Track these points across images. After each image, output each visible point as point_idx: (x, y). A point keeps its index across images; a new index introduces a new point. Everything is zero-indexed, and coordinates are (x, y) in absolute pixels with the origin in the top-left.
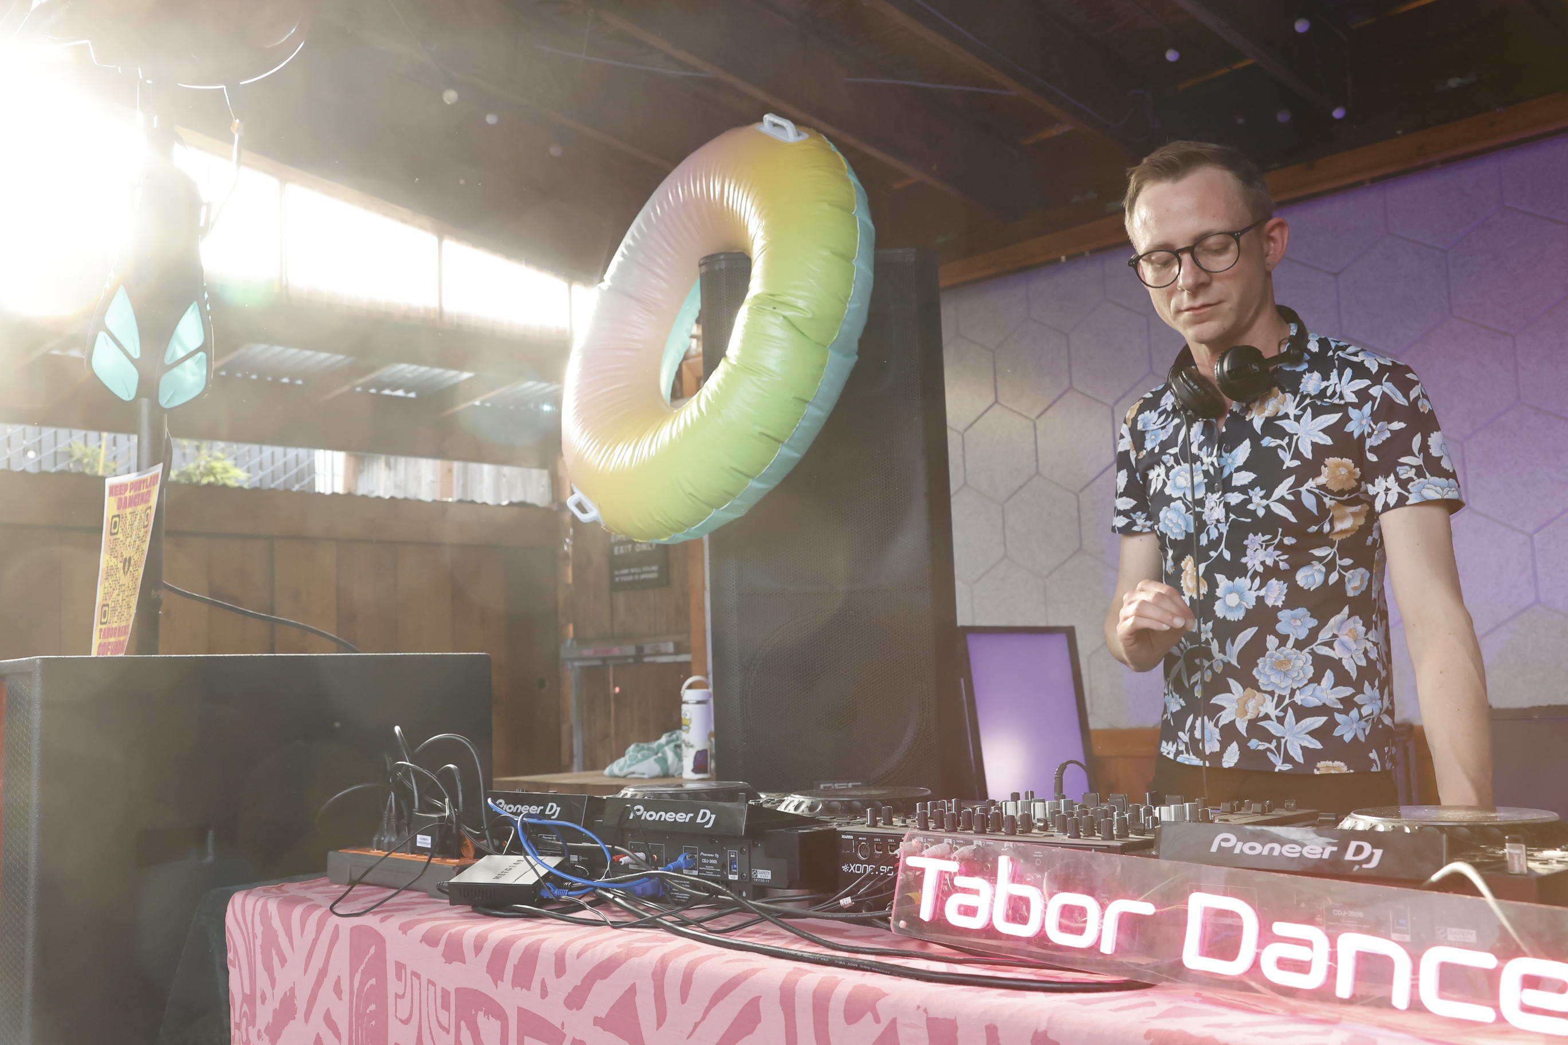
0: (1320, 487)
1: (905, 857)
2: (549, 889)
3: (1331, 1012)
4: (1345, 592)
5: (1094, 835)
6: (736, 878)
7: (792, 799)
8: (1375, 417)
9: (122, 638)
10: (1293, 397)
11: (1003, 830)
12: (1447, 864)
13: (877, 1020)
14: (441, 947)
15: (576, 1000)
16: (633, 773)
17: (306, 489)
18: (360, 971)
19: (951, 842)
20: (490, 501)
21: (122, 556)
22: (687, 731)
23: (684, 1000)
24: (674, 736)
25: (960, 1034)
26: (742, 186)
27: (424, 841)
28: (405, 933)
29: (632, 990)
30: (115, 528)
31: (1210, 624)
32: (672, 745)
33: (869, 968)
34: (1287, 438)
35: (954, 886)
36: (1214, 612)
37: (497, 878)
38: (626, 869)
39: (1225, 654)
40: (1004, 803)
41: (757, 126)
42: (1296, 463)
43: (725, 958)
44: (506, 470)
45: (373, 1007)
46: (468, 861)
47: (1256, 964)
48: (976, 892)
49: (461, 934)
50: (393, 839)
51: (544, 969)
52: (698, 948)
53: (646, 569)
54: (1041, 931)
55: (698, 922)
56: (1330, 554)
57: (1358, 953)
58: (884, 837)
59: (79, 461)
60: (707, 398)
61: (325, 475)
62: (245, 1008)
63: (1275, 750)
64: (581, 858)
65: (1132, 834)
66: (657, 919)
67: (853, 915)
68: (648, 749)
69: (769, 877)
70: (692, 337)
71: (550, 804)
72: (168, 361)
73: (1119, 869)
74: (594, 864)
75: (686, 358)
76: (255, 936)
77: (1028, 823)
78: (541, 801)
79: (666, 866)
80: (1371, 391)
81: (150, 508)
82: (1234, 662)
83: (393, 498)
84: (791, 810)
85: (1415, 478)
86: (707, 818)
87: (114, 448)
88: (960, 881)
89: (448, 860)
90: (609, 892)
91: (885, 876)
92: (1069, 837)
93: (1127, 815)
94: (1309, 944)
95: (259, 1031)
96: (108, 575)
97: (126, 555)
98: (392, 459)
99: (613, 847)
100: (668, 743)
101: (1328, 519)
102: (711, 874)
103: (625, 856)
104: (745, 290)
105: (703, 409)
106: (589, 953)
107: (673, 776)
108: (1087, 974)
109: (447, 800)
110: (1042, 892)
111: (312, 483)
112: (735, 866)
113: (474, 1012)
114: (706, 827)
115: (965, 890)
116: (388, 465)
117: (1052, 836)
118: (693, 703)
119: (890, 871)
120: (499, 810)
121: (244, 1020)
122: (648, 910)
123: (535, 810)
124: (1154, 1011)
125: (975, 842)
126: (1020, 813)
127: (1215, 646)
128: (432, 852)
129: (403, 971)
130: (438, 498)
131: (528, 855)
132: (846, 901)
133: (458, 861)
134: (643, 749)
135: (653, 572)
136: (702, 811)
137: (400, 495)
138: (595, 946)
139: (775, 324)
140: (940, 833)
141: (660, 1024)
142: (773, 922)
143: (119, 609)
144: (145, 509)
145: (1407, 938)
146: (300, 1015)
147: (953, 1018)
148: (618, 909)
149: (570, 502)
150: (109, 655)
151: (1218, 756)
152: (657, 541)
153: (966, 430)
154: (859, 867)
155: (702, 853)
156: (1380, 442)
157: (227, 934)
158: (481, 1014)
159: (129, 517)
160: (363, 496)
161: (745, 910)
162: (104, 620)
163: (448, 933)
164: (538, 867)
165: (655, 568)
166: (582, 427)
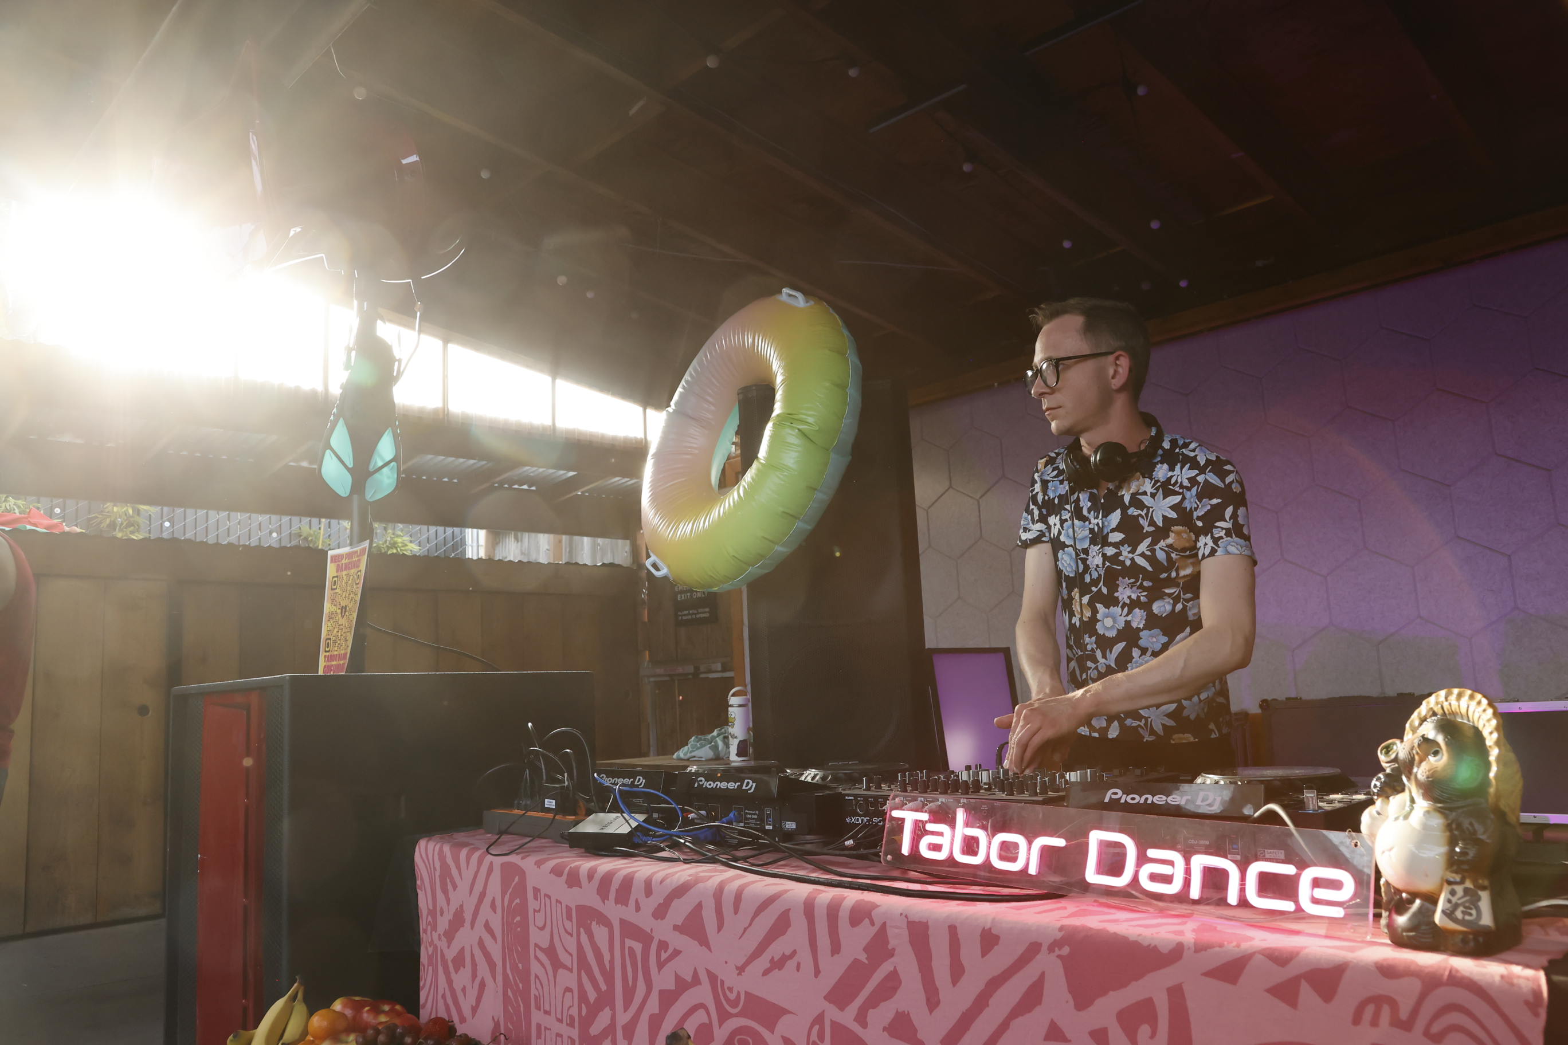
0: (1170, 546)
1: (891, 811)
2: (639, 836)
3: (1186, 909)
4: (1187, 617)
5: (1024, 793)
6: (771, 828)
7: (810, 772)
8: (1200, 497)
9: (342, 662)
10: (1150, 481)
11: (960, 791)
12: (1264, 805)
13: (872, 923)
14: (565, 877)
15: (660, 913)
16: (694, 757)
17: (460, 556)
18: (508, 893)
19: (923, 800)
20: (589, 563)
21: (340, 605)
22: (733, 727)
23: (736, 912)
24: (723, 730)
25: (930, 932)
26: (767, 338)
27: (550, 803)
28: (539, 867)
29: (699, 906)
30: (334, 585)
31: (1094, 638)
32: (722, 736)
33: (866, 888)
34: (1145, 509)
35: (926, 831)
36: (1097, 630)
37: (602, 829)
38: (692, 822)
39: (1106, 659)
40: (960, 773)
41: (778, 297)
42: (1152, 529)
43: (764, 883)
44: (600, 541)
45: (518, 918)
46: (582, 818)
47: (1135, 879)
48: (941, 834)
49: (578, 868)
50: (529, 802)
51: (637, 891)
52: (746, 876)
53: (700, 610)
54: (986, 860)
55: (745, 859)
56: (1176, 591)
57: (1204, 867)
58: (876, 798)
59: (306, 539)
60: (744, 487)
61: (472, 547)
62: (430, 919)
63: (1144, 727)
64: (660, 816)
65: (1050, 791)
66: (717, 857)
67: (855, 852)
68: (705, 739)
69: (794, 827)
70: (733, 443)
71: (638, 778)
72: (371, 468)
73: (1041, 816)
74: (669, 819)
75: (729, 458)
76: (435, 869)
77: (977, 785)
78: (632, 775)
79: (721, 820)
80: (1198, 478)
81: (360, 571)
82: (1113, 665)
83: (520, 561)
84: (809, 779)
85: (1224, 537)
86: (750, 785)
87: (329, 530)
88: (930, 827)
89: (567, 817)
90: (681, 838)
91: (876, 823)
92: (1006, 795)
93: (1047, 779)
94: (1171, 863)
95: (439, 935)
96: (330, 618)
97: (343, 604)
98: (519, 534)
99: (683, 807)
100: (718, 735)
101: (1175, 568)
102: (753, 826)
103: (691, 813)
104: (772, 410)
105: (742, 495)
106: (668, 880)
107: (723, 759)
108: (1019, 890)
109: (566, 774)
110: (988, 834)
111: (464, 552)
112: (770, 820)
113: (589, 922)
114: (749, 792)
115: (933, 833)
116: (516, 539)
117: (994, 794)
118: (737, 706)
119: (880, 822)
120: (602, 781)
121: (429, 927)
122: (710, 850)
123: (627, 781)
124: (1066, 913)
125: (940, 800)
126: (971, 779)
127: (1099, 654)
128: (555, 811)
129: (539, 894)
130: (552, 562)
131: (624, 813)
132: (850, 843)
133: (574, 817)
134: (700, 739)
135: (706, 612)
136: (746, 781)
137: (525, 560)
138: (673, 876)
139: (793, 435)
140: (915, 794)
141: (719, 930)
142: (797, 858)
143: (339, 642)
144: (356, 572)
145: (1238, 857)
146: (467, 924)
147: (926, 921)
148: (688, 850)
149: (648, 563)
150: (332, 673)
151: (1104, 731)
152: (710, 590)
153: (930, 507)
154: (858, 819)
155: (746, 811)
156: (1203, 513)
157: (416, 868)
158: (594, 923)
159: (345, 577)
160: (499, 560)
161: (777, 850)
162: (327, 649)
163: (569, 867)
164: (631, 822)
165: (707, 610)
166: (655, 510)
